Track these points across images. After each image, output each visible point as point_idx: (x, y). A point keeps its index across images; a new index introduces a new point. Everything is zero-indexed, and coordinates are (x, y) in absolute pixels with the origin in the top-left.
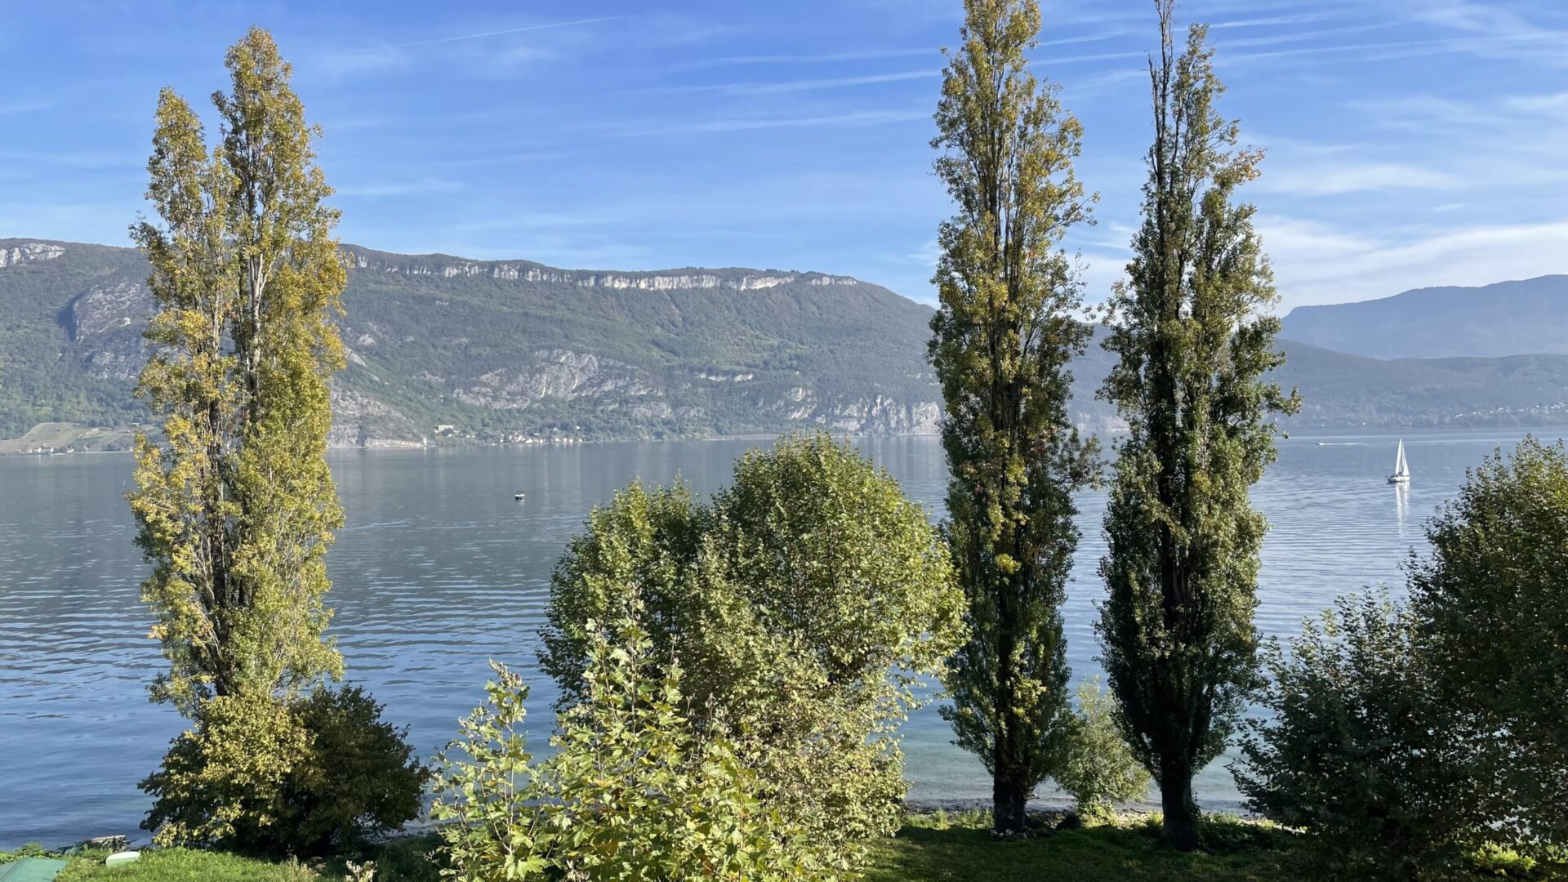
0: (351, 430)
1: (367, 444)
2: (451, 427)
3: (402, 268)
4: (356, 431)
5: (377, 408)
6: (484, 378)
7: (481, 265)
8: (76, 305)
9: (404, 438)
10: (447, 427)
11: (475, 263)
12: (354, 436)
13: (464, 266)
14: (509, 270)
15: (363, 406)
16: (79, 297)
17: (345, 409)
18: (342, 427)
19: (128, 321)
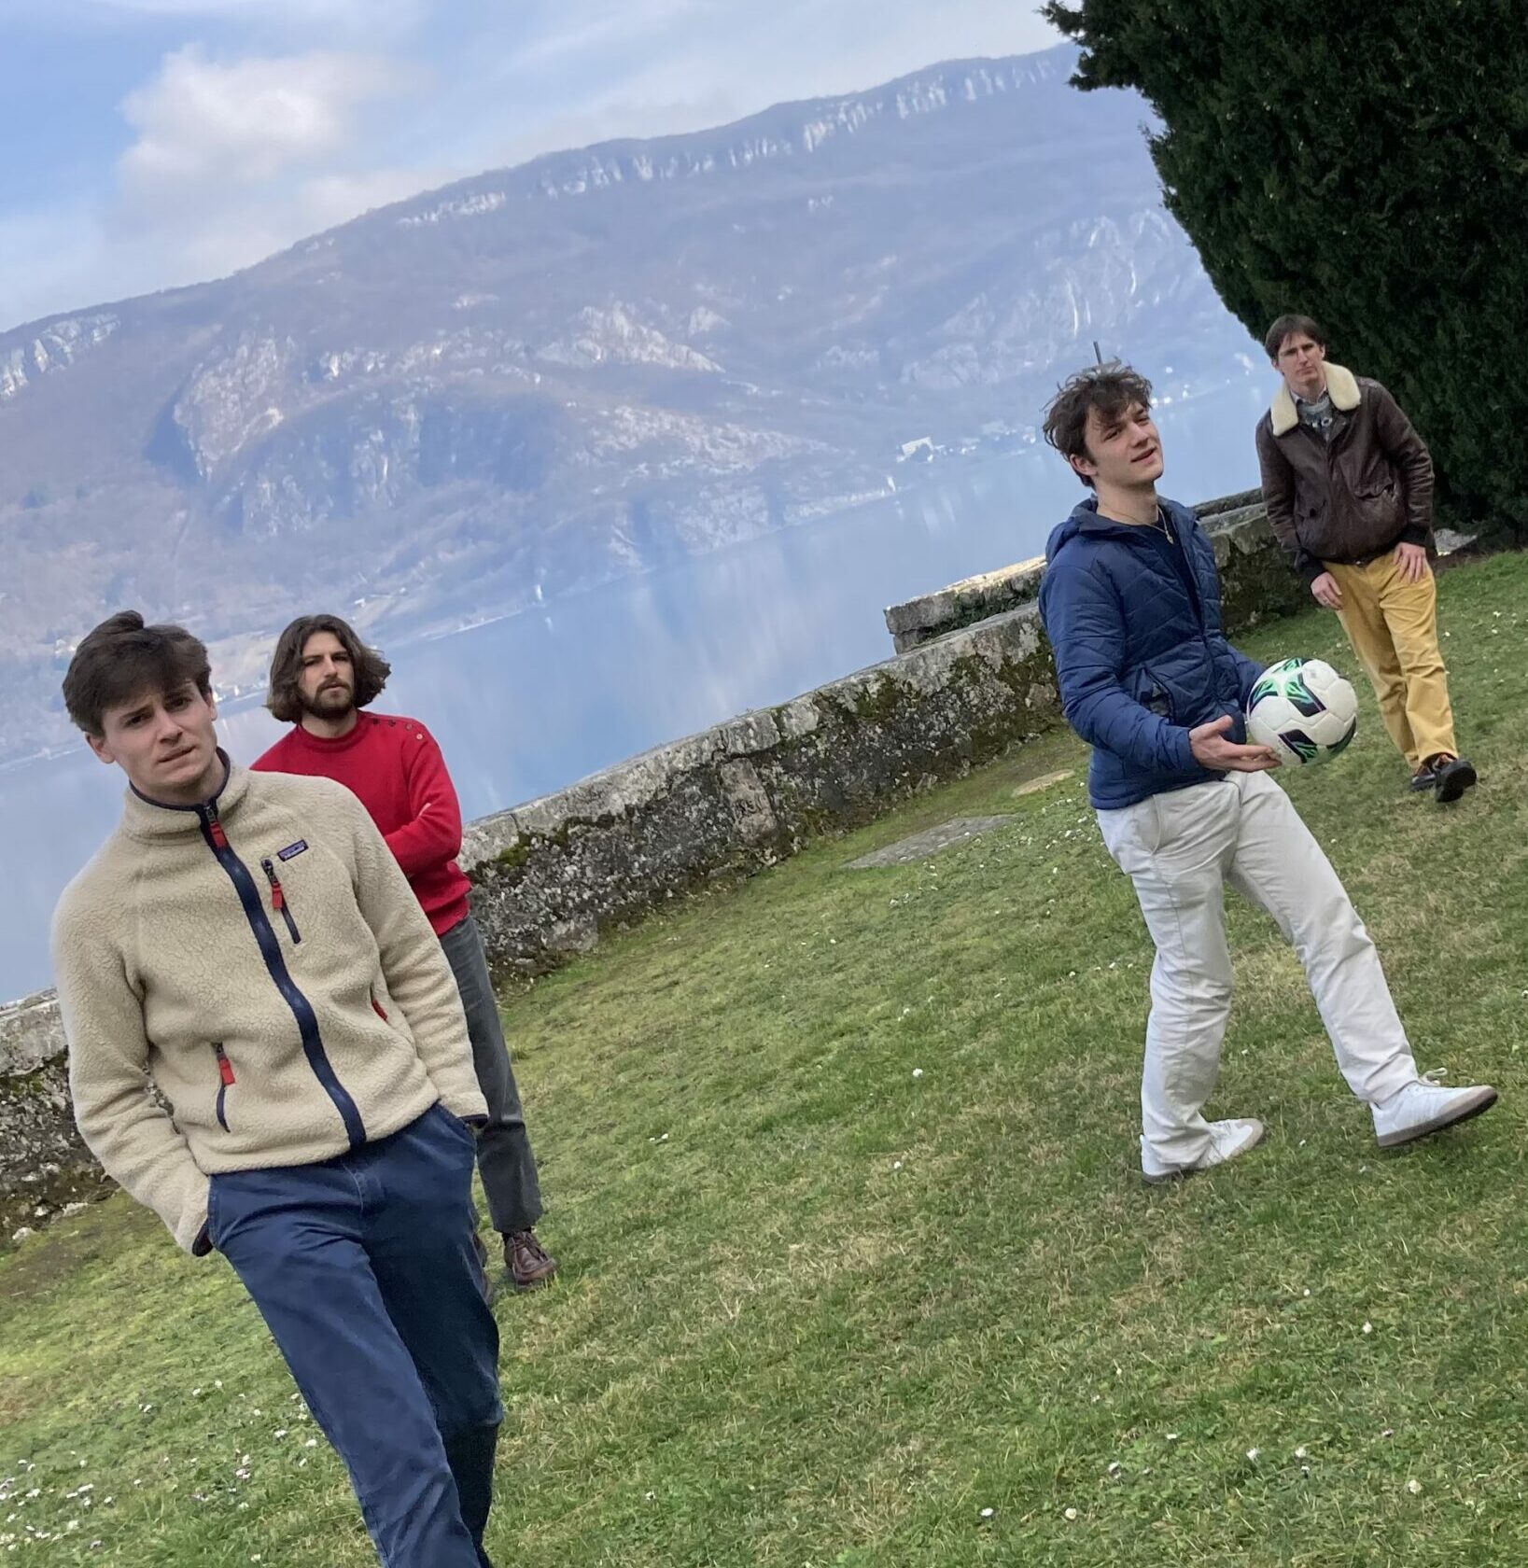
0: (751, 501)
1: (789, 519)
2: (926, 441)
3: (720, 157)
4: (760, 500)
5: (779, 444)
6: (949, 326)
7: (868, 97)
8: (178, 412)
9: (853, 489)
10: (919, 442)
11: (854, 99)
12: (760, 510)
13: (836, 111)
14: (925, 91)
15: (752, 450)
16: (176, 398)
17: (724, 463)
18: (731, 498)
19: (276, 416)
